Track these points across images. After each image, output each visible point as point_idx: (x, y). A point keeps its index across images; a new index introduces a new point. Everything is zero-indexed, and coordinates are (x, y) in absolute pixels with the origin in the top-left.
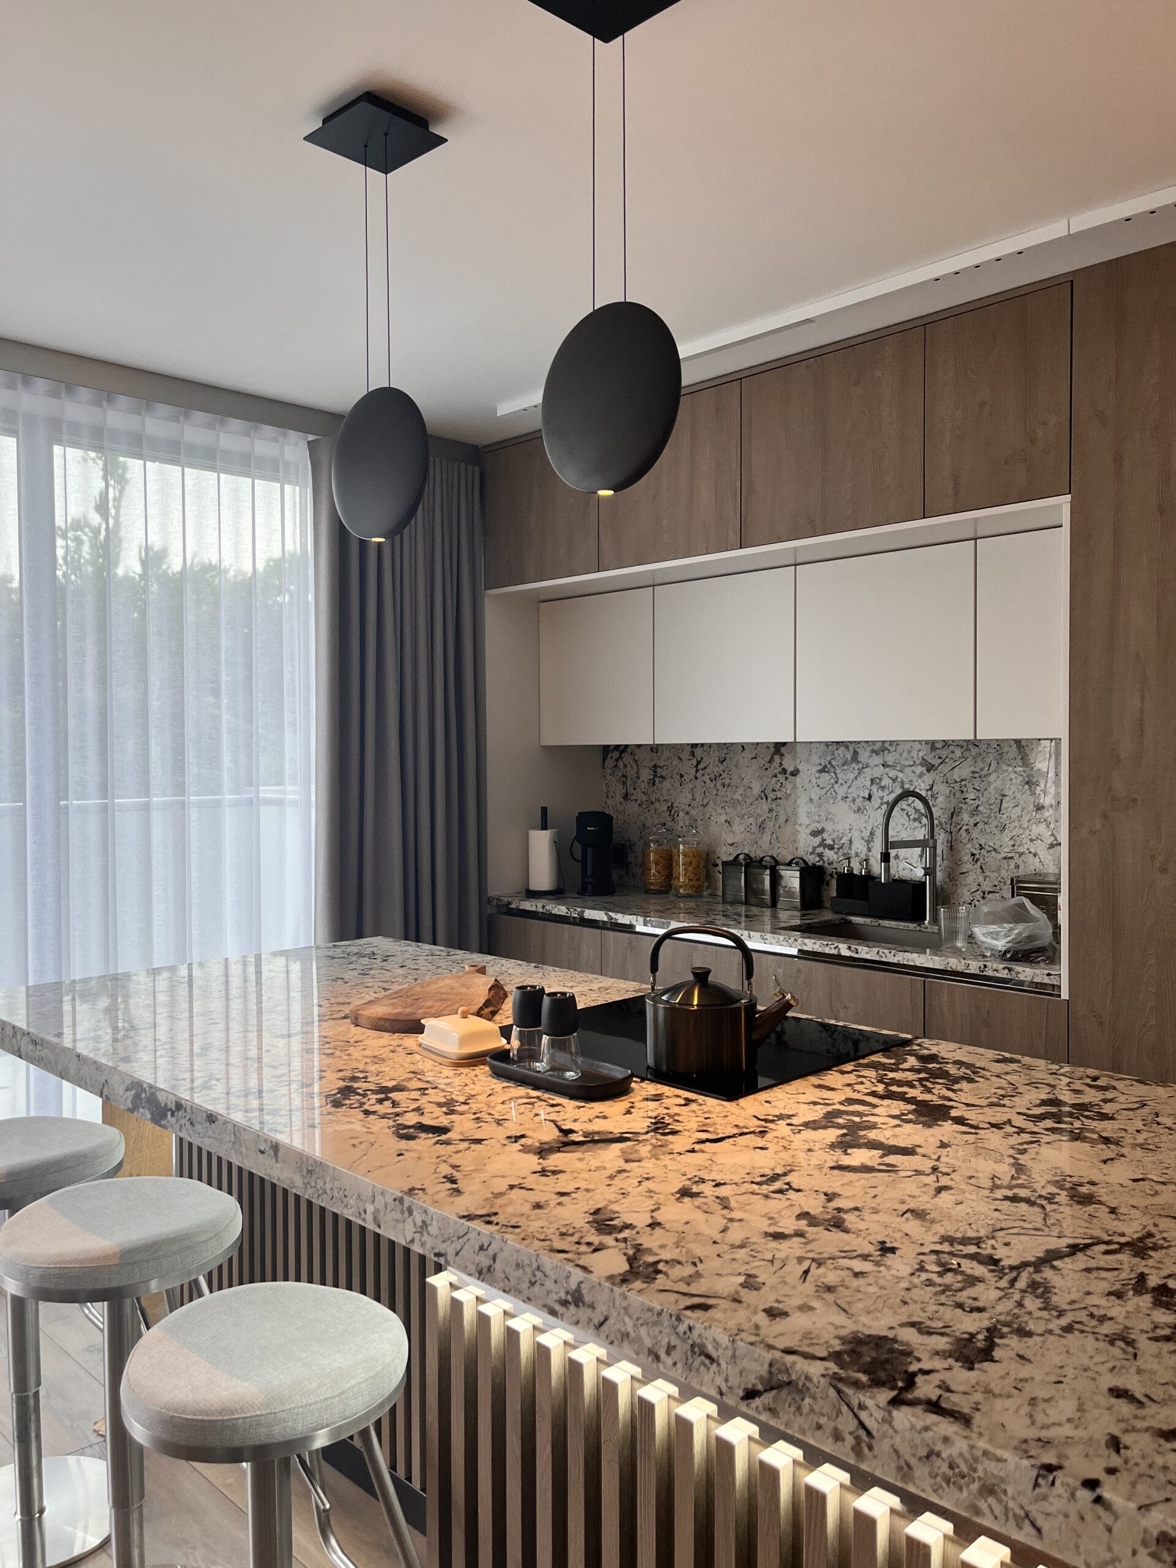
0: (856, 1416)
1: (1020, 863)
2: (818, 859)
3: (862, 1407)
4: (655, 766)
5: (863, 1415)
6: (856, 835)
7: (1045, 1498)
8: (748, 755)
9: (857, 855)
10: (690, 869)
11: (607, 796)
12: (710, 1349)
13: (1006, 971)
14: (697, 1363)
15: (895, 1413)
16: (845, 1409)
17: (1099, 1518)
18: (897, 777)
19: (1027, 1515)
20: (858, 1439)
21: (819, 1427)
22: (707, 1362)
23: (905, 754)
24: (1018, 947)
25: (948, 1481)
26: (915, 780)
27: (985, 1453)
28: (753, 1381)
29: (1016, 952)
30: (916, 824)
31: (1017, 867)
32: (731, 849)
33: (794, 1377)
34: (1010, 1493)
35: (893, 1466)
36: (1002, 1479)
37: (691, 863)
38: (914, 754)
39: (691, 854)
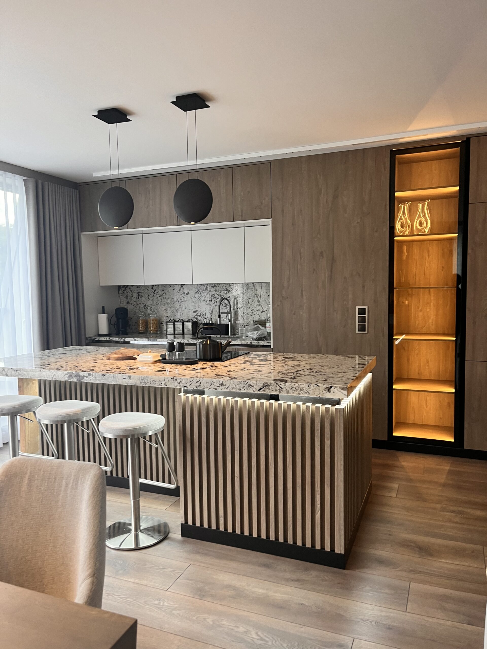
0: (279, 386)
1: (254, 317)
2: (195, 319)
3: (280, 384)
4: (139, 292)
5: (281, 386)
6: (207, 312)
7: (310, 388)
8: (172, 288)
9: (208, 318)
10: (155, 325)
11: (121, 303)
12: (252, 385)
13: (257, 343)
14: (249, 388)
15: (286, 383)
16: (277, 386)
17: (318, 388)
18: (219, 294)
19: (307, 392)
20: (280, 390)
21: (273, 390)
22: (251, 387)
23: (221, 287)
24: (260, 337)
25: (295, 391)
26: (224, 295)
27: (301, 385)
28: (260, 387)
29: (259, 338)
30: (225, 308)
31: (253, 318)
32: (167, 318)
33: (268, 384)
34: (305, 389)
35: (286, 392)
36: (303, 388)
37: (155, 323)
38: (224, 287)
39: (155, 320)
